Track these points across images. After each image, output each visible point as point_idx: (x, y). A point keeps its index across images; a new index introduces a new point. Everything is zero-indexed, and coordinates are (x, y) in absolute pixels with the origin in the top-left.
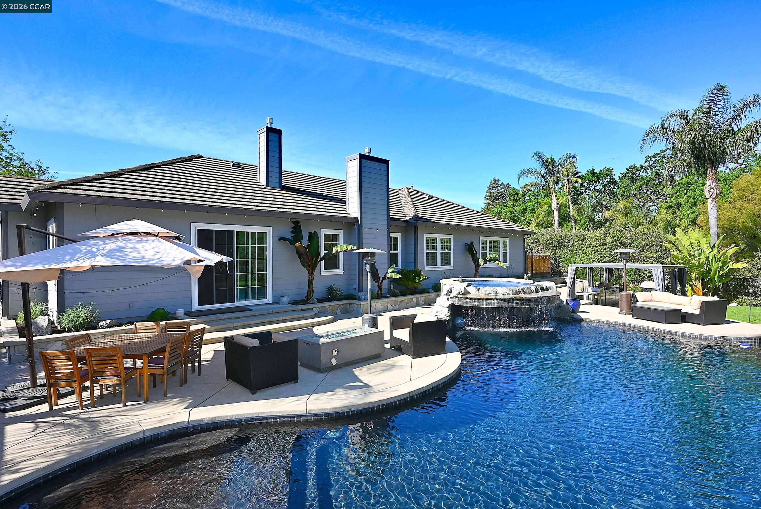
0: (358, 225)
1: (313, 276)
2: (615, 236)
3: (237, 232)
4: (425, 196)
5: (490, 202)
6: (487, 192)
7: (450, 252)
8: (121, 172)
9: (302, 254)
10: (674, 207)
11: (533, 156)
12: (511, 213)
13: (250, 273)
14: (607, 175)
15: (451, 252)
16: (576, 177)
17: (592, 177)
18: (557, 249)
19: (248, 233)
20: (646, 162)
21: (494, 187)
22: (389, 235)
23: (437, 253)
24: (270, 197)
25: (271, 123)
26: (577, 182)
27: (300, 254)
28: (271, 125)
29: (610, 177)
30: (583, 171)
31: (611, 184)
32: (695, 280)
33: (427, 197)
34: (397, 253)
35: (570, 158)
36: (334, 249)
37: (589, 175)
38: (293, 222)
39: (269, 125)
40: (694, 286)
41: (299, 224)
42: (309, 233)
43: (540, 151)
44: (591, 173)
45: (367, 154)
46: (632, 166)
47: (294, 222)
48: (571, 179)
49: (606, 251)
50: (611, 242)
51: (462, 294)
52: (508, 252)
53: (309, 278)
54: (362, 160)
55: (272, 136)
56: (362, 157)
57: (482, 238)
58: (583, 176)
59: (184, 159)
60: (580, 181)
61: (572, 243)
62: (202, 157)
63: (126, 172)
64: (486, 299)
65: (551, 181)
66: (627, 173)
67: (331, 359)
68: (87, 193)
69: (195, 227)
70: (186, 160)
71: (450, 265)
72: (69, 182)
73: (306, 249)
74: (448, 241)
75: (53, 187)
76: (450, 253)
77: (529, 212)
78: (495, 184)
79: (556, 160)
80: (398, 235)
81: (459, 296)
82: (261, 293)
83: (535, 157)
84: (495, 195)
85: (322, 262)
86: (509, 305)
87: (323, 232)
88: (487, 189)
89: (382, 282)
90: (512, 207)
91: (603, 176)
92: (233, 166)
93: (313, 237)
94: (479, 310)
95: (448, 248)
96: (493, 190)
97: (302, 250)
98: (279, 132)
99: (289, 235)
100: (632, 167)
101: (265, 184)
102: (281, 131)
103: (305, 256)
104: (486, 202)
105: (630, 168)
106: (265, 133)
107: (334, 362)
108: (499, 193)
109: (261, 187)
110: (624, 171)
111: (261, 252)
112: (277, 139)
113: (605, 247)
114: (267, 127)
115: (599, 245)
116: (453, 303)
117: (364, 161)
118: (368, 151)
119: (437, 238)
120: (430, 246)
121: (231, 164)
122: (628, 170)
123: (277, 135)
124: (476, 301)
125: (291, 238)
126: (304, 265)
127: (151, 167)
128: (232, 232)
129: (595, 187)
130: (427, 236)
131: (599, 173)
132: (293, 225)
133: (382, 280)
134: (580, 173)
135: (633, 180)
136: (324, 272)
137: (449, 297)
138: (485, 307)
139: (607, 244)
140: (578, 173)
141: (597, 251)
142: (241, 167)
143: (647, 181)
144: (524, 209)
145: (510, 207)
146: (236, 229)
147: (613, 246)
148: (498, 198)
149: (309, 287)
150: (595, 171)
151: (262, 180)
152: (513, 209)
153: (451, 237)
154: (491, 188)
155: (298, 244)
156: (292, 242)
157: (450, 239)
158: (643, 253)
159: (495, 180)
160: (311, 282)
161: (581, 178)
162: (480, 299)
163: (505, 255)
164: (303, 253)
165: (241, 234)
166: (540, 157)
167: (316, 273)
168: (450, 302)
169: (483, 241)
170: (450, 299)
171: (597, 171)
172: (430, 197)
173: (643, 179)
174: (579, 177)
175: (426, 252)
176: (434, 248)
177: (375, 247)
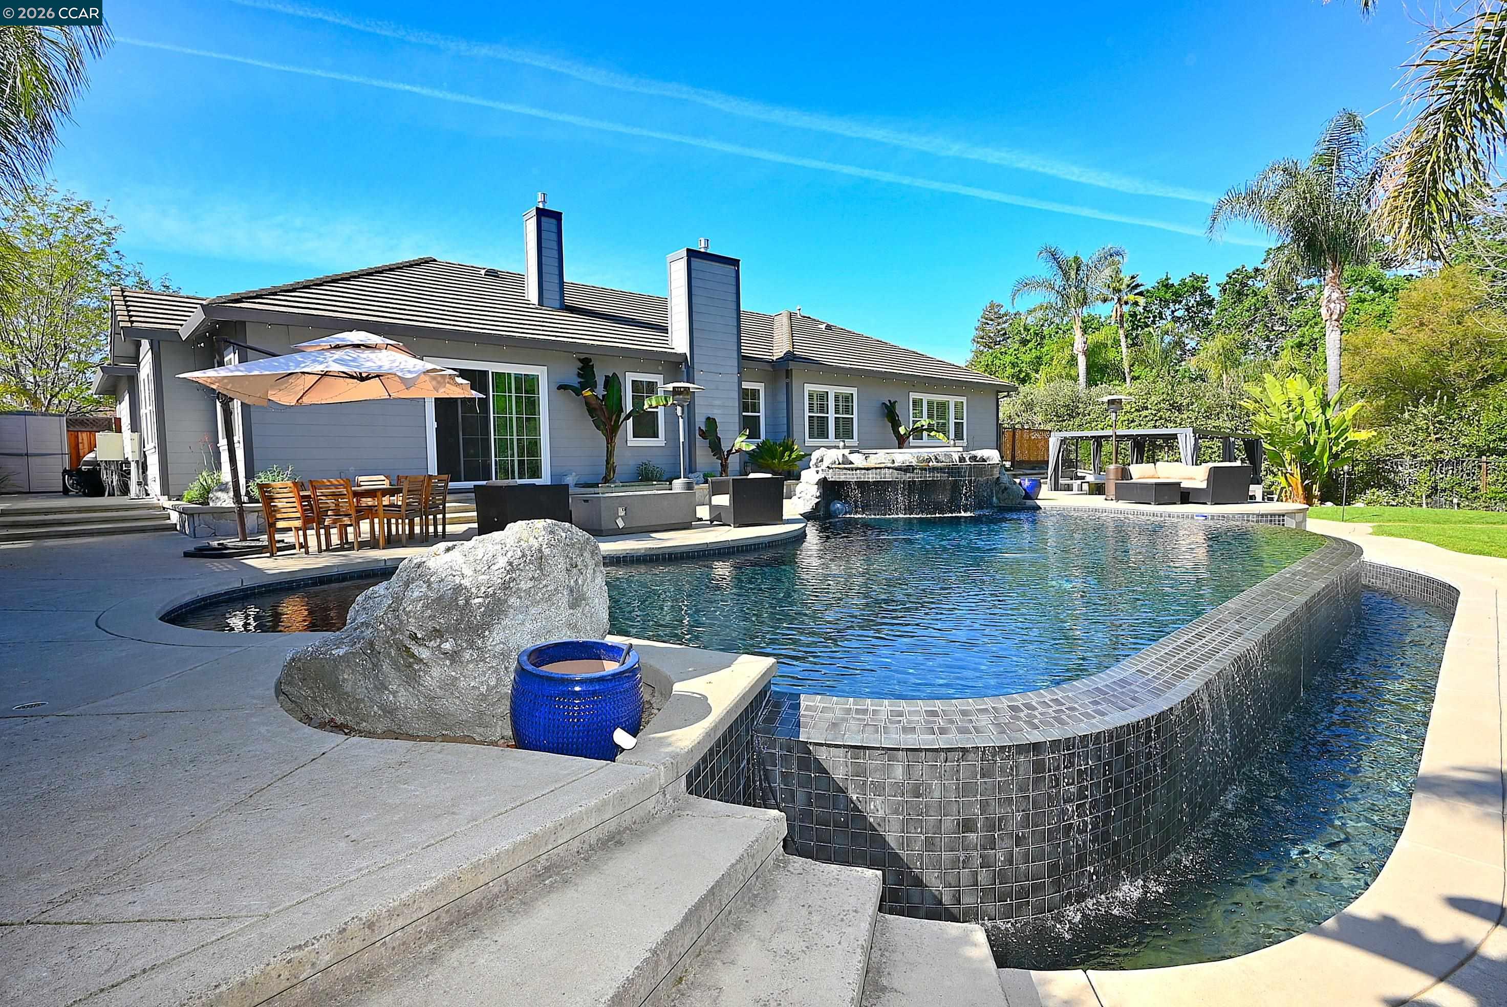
0: (687, 366)
1: (613, 444)
2: (1163, 393)
3: (492, 373)
4: (820, 326)
5: (982, 348)
6: (977, 330)
7: (851, 416)
8: (319, 282)
9: (595, 409)
10: (1308, 345)
11: (1040, 254)
12: (1014, 365)
13: (515, 437)
14: (1196, 289)
15: (855, 416)
16: (1135, 295)
17: (1166, 292)
18: (1065, 421)
19: (509, 375)
20: (1265, 261)
21: (992, 320)
22: (740, 385)
23: (827, 417)
24: (543, 322)
25: (544, 202)
26: (1136, 304)
27: (591, 409)
28: (544, 205)
29: (1201, 291)
30: (1149, 282)
31: (1204, 306)
32: (1290, 464)
33: (823, 326)
34: (759, 416)
35: (1111, 255)
36: (645, 402)
37: (1159, 289)
38: (579, 360)
39: (541, 206)
40: (1288, 475)
41: (591, 364)
42: (606, 376)
43: (1053, 244)
44: (1163, 286)
45: (703, 250)
46: (1237, 270)
47: (581, 360)
48: (1125, 298)
49: (1147, 419)
50: (1156, 404)
51: (839, 464)
52: (965, 421)
53: (607, 447)
54: (692, 259)
55: (547, 222)
56: (692, 254)
57: (913, 396)
58: (1148, 291)
59: (408, 264)
60: (1142, 301)
61: (1091, 407)
62: (435, 260)
63: (324, 282)
64: (873, 468)
65: (1072, 301)
66: (1227, 283)
67: (617, 518)
68: (277, 308)
70: (411, 266)
71: (853, 438)
72: (251, 294)
73: (602, 401)
74: (848, 398)
75: (232, 300)
76: (852, 418)
77: (1046, 364)
78: (993, 314)
79: (1084, 260)
80: (760, 386)
81: (833, 466)
82: (535, 471)
83: (1044, 254)
84: (992, 335)
85: (630, 422)
87: (630, 377)
88: (978, 324)
89: (728, 458)
90: (1015, 355)
91: (1186, 289)
92: (485, 275)
93: (612, 383)
94: (862, 485)
95: (848, 410)
96: (988, 324)
97: (594, 402)
98: (557, 216)
99: (575, 381)
100: (1237, 272)
101: (537, 303)
102: (561, 214)
103: (599, 413)
104: (974, 349)
105: (1234, 274)
106: (535, 218)
107: (621, 524)
108: (999, 332)
109: (531, 306)
110: (1224, 280)
111: (532, 405)
112: (554, 228)
114: (538, 209)
115: (1136, 410)
116: (825, 478)
117: (696, 262)
118: (703, 245)
119: (827, 392)
120: (815, 406)
121: (483, 272)
122: (1230, 278)
123: (554, 221)
124: (858, 471)
125: (577, 386)
126: (598, 428)
127: (359, 275)
128: (485, 373)
129: (1173, 312)
130: (808, 388)
131: (1179, 285)
132: (580, 365)
133: (728, 455)
134: (1142, 285)
135: (1240, 295)
136: (633, 442)
137: (820, 469)
138: (871, 480)
139: (1149, 406)
140: (1137, 286)
141: (1133, 421)
142: (498, 277)
143: (1263, 297)
144: (1037, 357)
145: (1011, 355)
146: (492, 367)
147: (1159, 411)
148: (998, 339)
149: (607, 461)
150: (1170, 282)
151: (533, 295)
152: (1017, 358)
153: (854, 391)
154: (984, 321)
155: (587, 393)
156: (578, 392)
157: (852, 394)
158: (1209, 421)
159: (992, 306)
160: (610, 454)
161: (1144, 296)
162: (864, 469)
163: (958, 426)
164: (597, 407)
165: (497, 375)
166: (1054, 256)
167: (618, 440)
168: (821, 476)
169: (914, 402)
170: (820, 472)
171: (1175, 281)
172: (829, 327)
173: (1256, 295)
174: (1141, 294)
175: (807, 414)
176: (823, 408)
177: (717, 402)
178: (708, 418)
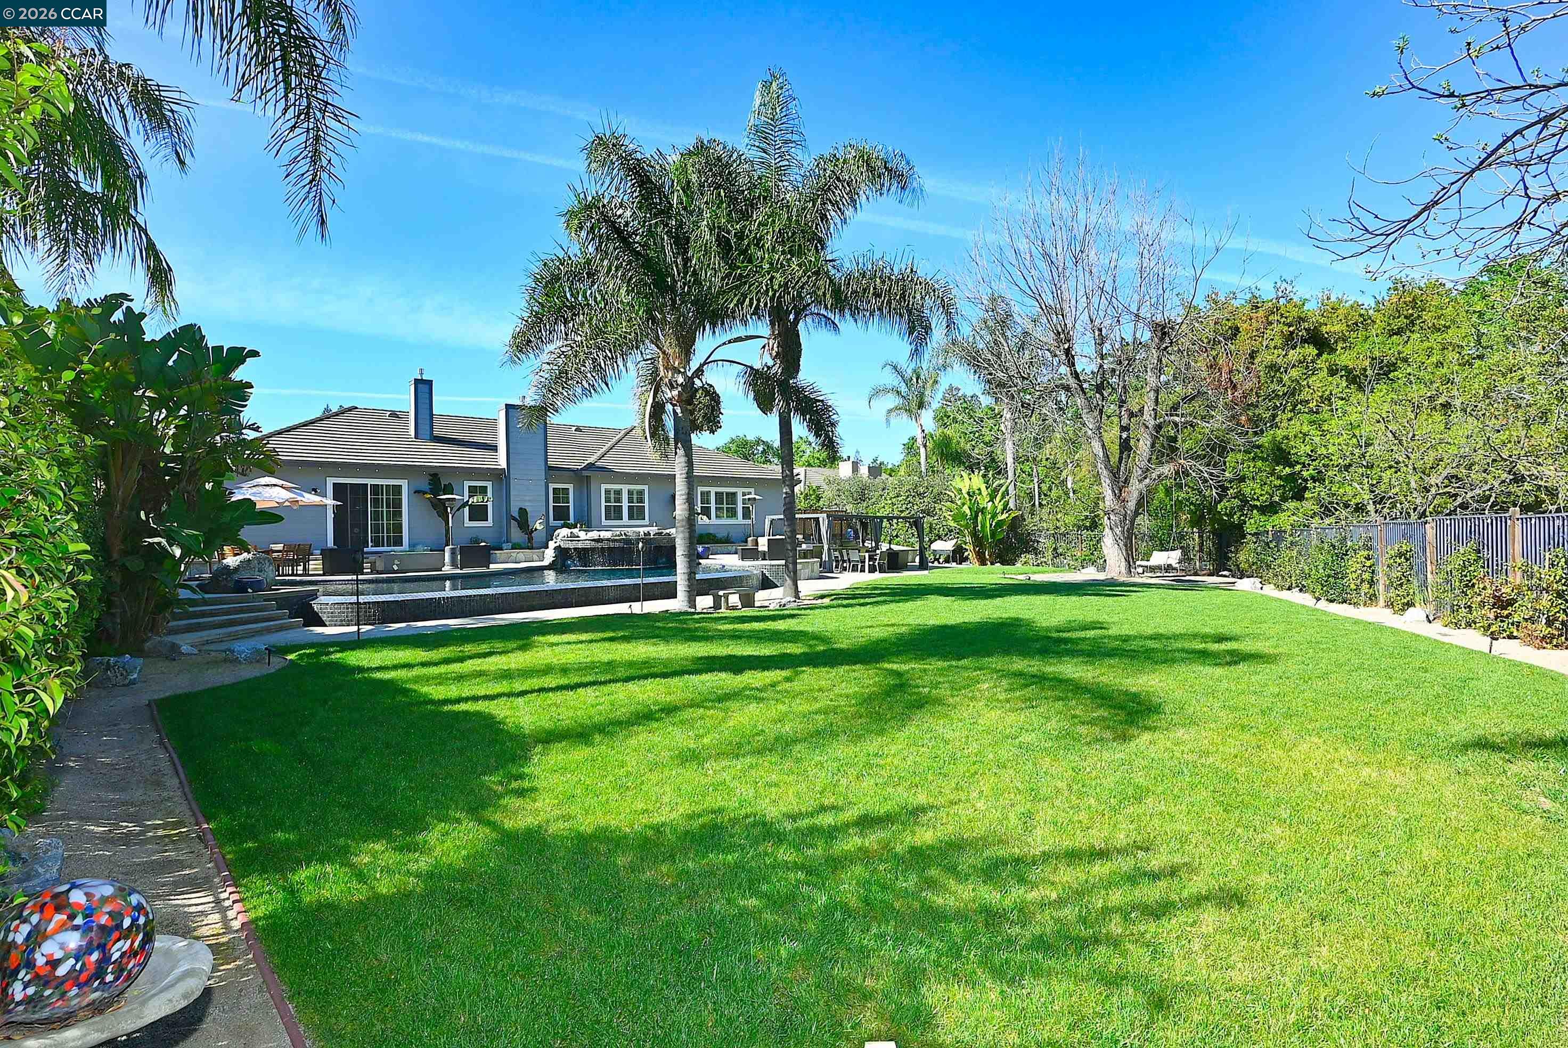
0: (505, 476)
3: (371, 485)
13: (385, 522)
15: (646, 505)
19: (382, 486)
22: (549, 485)
23: (622, 506)
24: (411, 451)
25: (422, 374)
28: (421, 377)
34: (569, 506)
38: (430, 476)
39: (419, 377)
41: (439, 477)
47: (432, 475)
51: (569, 537)
54: (510, 409)
55: (422, 385)
56: (510, 407)
57: (701, 489)
62: (357, 408)
65: (913, 404)
69: (330, 481)
71: (644, 520)
74: (641, 493)
76: (644, 506)
80: (569, 486)
82: (398, 542)
85: (466, 512)
86: (599, 545)
87: (467, 485)
89: (532, 533)
92: (389, 416)
95: (641, 500)
97: (434, 501)
98: (430, 383)
99: (425, 489)
101: (413, 435)
102: (433, 382)
106: (414, 385)
111: (398, 504)
112: (427, 391)
113: (900, 499)
114: (417, 379)
117: (513, 411)
119: (622, 489)
120: (611, 499)
121: (388, 414)
123: (427, 386)
125: (428, 490)
128: (366, 485)
130: (605, 487)
132: (430, 478)
136: (468, 523)
142: (398, 417)
146: (370, 482)
151: (412, 433)
153: (646, 488)
156: (426, 496)
157: (644, 490)
163: (746, 510)
165: (375, 488)
169: (703, 494)
175: (603, 504)
176: (618, 500)
177: (527, 498)
178: (521, 509)
